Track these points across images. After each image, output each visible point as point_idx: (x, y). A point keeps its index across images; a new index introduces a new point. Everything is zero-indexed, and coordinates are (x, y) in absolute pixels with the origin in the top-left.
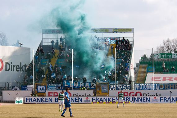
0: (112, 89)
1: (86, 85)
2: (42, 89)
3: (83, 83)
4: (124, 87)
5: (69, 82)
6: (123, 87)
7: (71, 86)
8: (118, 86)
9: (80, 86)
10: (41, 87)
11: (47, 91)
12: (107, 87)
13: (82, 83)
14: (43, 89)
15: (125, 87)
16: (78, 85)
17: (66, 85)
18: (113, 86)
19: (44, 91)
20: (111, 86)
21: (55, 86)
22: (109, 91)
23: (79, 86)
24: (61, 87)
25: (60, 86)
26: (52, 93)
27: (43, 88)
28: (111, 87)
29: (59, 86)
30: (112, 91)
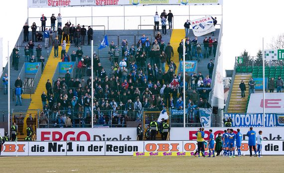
26: (49, 133)
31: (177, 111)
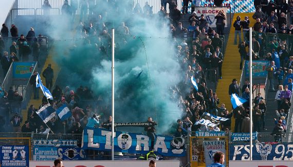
0: (239, 157)
1: (158, 142)
2: (15, 155)
3: (147, 138)
4: (277, 152)
5: (103, 133)
6: (273, 151)
7: (108, 146)
8: (257, 146)
9: (138, 148)
10: (13, 150)
11: (31, 163)
13: (143, 139)
14: (19, 157)
15: (280, 149)
17: (91, 144)
18: (242, 147)
19: (23, 163)
20: (236, 147)
21: (58, 145)
22: (230, 162)
23: (133, 147)
24: (75, 151)
25: (73, 147)
27: (19, 154)
28: (237, 152)
29: (70, 147)
30: (238, 162)
31: (239, 136)
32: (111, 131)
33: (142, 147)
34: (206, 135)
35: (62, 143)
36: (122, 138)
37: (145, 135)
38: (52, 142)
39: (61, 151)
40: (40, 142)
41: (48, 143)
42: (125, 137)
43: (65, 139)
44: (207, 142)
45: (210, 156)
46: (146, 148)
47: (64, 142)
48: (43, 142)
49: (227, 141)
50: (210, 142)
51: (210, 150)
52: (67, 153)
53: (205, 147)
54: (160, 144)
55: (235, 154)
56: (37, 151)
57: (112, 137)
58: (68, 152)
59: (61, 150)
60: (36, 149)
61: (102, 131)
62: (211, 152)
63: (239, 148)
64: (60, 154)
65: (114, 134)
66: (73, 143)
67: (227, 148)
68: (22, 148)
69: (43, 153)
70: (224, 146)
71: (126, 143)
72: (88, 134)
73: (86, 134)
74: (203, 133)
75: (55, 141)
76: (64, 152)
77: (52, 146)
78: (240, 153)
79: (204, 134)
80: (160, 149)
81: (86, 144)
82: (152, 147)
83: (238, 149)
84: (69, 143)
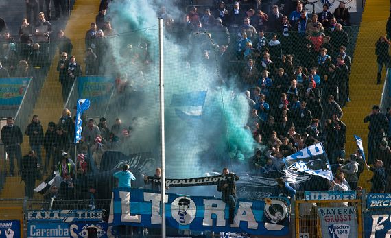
0: (380, 235)
1: (240, 211)
3: (222, 205)
5: (148, 196)
7: (155, 220)
9: (206, 223)
12: (353, 222)
16: (192, 212)
17: (127, 217)
18: (385, 217)
20: (376, 219)
21: (70, 219)
23: (198, 221)
24: (99, 229)
25: (95, 222)
27: (3, 237)
28: (378, 227)
29: (90, 222)
31: (381, 199)
32: (161, 192)
33: (214, 220)
34: (322, 199)
35: (77, 215)
36: (180, 204)
37: (218, 199)
38: (59, 215)
39: (74, 230)
40: (39, 214)
41: (52, 215)
42: (184, 202)
43: (81, 208)
44: (325, 210)
45: (331, 234)
46: (221, 222)
47: (80, 213)
48: (43, 215)
49: (359, 208)
50: (330, 209)
51: (330, 223)
52: (85, 233)
53: (323, 218)
54: (244, 213)
55: (373, 230)
56: (34, 231)
57: (161, 202)
58: (86, 231)
59: (76, 227)
60: (32, 226)
61: (145, 194)
62: (332, 227)
63: (380, 219)
64: (73, 234)
65: (165, 199)
66: (96, 215)
67: (360, 219)
68: (7, 225)
69: (45, 233)
70: (353, 216)
71: (185, 213)
72: (120, 200)
73: (118, 199)
74: (317, 195)
75: (65, 212)
76: (80, 230)
77: (59, 222)
78: (382, 227)
79: (320, 196)
80: (244, 223)
81: (118, 216)
82: (230, 220)
83: (379, 221)
84: (89, 215)
